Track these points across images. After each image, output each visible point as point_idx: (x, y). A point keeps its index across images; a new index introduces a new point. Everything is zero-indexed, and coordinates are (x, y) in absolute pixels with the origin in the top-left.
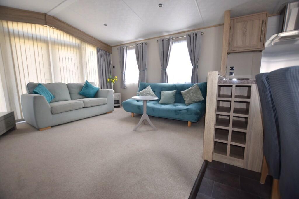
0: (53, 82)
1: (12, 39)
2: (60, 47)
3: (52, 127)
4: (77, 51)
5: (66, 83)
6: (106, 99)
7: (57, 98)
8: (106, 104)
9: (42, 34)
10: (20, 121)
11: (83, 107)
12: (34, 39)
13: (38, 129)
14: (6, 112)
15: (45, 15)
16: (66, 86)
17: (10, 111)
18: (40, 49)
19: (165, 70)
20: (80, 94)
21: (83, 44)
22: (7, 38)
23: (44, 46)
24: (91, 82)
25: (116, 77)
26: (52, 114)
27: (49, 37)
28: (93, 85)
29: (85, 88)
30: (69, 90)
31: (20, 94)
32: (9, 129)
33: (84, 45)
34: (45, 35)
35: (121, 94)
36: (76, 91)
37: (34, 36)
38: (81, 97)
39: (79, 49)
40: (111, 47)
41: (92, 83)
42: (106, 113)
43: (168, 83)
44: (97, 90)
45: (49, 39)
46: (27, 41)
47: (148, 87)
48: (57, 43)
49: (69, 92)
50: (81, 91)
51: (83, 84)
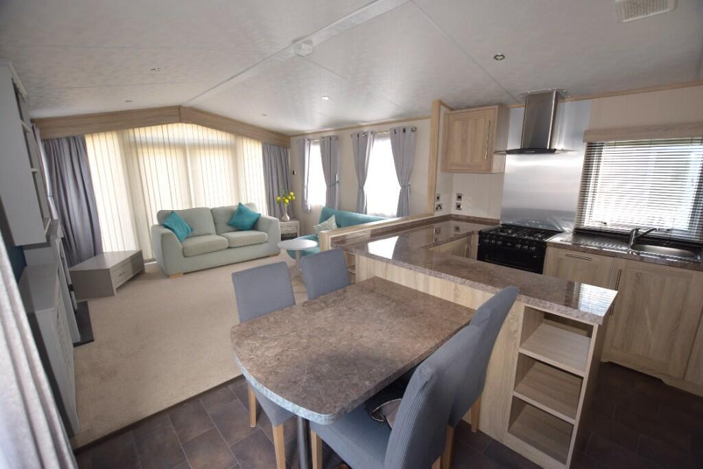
0: (194, 207)
1: (140, 151)
2: (202, 151)
3: (184, 274)
4: (230, 152)
5: (211, 208)
6: (266, 234)
7: (196, 232)
8: (266, 242)
9: (176, 137)
10: (150, 261)
11: (229, 248)
12: (167, 145)
13: (168, 276)
14: (133, 251)
15: (179, 107)
16: (210, 211)
17: (138, 250)
18: (175, 158)
19: (362, 188)
20: (229, 225)
21: (240, 140)
22: (134, 150)
23: (179, 154)
24: (248, 204)
25: (292, 194)
26: (185, 256)
27: (186, 138)
28: (252, 210)
29: (238, 214)
30: (214, 219)
31: (151, 225)
32: (135, 274)
34: (181, 137)
35: (300, 224)
36: (223, 220)
37: (166, 141)
39: (231, 149)
40: (290, 137)
41: (251, 205)
42: (268, 256)
43: (366, 213)
44: (256, 218)
45: (186, 141)
46: (157, 151)
47: (330, 219)
48: (197, 146)
49: (214, 222)
50: (232, 219)
51: (236, 209)
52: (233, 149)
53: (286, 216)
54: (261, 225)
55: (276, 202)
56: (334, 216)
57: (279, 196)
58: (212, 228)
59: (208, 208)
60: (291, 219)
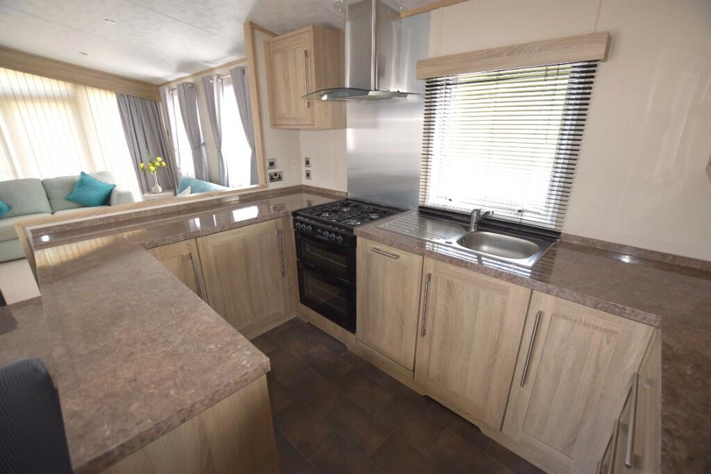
4: (68, 106)
5: (42, 180)
7: (16, 211)
16: (41, 184)
20: (68, 200)
25: (159, 159)
28: (103, 180)
29: (79, 187)
30: (47, 193)
33: (84, 91)
36: (60, 194)
38: (70, 204)
39: (70, 102)
40: (158, 86)
47: (185, 191)
49: (48, 197)
50: (72, 193)
51: (78, 179)
52: (73, 101)
53: (157, 188)
54: (114, 199)
55: (140, 170)
56: (190, 187)
57: (142, 162)
58: (44, 204)
59: (39, 180)
60: (163, 191)
